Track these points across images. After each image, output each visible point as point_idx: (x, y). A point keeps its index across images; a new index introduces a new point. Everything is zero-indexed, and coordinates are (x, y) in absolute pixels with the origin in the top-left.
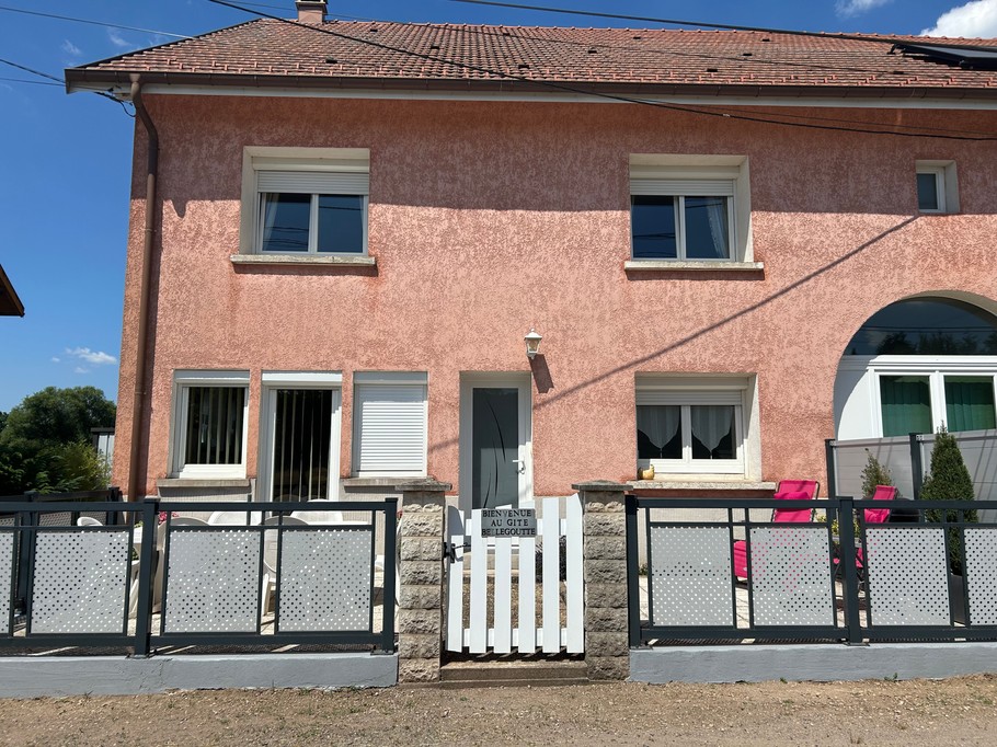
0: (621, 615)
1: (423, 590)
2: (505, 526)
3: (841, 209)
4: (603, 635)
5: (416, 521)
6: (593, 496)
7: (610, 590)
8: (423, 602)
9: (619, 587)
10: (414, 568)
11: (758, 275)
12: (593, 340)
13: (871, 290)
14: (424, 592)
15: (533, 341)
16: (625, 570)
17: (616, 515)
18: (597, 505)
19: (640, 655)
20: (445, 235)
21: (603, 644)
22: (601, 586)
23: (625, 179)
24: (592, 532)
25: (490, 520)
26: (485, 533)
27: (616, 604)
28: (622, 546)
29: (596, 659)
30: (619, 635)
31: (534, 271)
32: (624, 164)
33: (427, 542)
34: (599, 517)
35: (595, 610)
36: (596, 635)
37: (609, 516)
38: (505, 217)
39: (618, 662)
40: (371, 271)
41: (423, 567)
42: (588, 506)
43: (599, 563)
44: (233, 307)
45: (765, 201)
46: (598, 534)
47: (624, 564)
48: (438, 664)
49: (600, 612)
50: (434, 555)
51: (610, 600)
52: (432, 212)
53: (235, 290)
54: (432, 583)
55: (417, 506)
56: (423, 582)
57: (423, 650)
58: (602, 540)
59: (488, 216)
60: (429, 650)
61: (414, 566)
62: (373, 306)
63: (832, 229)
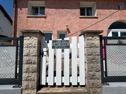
0: (99, 74)
1: (31, 66)
2: (59, 45)
3: (108, 9)
4: (93, 81)
5: (28, 43)
6: (89, 35)
7: (95, 65)
8: (31, 70)
9: (98, 65)
10: (27, 59)
11: (97, 18)
12: (75, 26)
13: (112, 20)
14: (31, 67)
15: (67, 26)
16: (100, 59)
17: (96, 41)
18: (90, 38)
19: (106, 88)
20: (55, 13)
21: (93, 84)
22: (92, 64)
23: (79, 5)
24: (89, 46)
25: (55, 43)
26: (53, 47)
27: (97, 70)
28: (99, 51)
29: (90, 89)
30: (98, 81)
31: (67, 17)
32: (79, 3)
33: (32, 50)
34: (91, 42)
35: (90, 72)
36: (90, 81)
37: (94, 41)
38: (63, 10)
39: (98, 90)
40: (45, 17)
41: (31, 58)
42: (87, 38)
43: (91, 57)
44: (27, 22)
45: (98, 8)
46: (91, 47)
47: (99, 57)
48: (36, 91)
49: (92, 73)
50: (34, 54)
51: (95, 69)
52: (53, 10)
53: (27, 20)
54: (34, 64)
55: (28, 38)
56: (31, 63)
57: (30, 87)
58: (92, 49)
59: (61, 10)
60: (32, 87)
61: (27, 58)
62: (45, 22)
63: (107, 12)
